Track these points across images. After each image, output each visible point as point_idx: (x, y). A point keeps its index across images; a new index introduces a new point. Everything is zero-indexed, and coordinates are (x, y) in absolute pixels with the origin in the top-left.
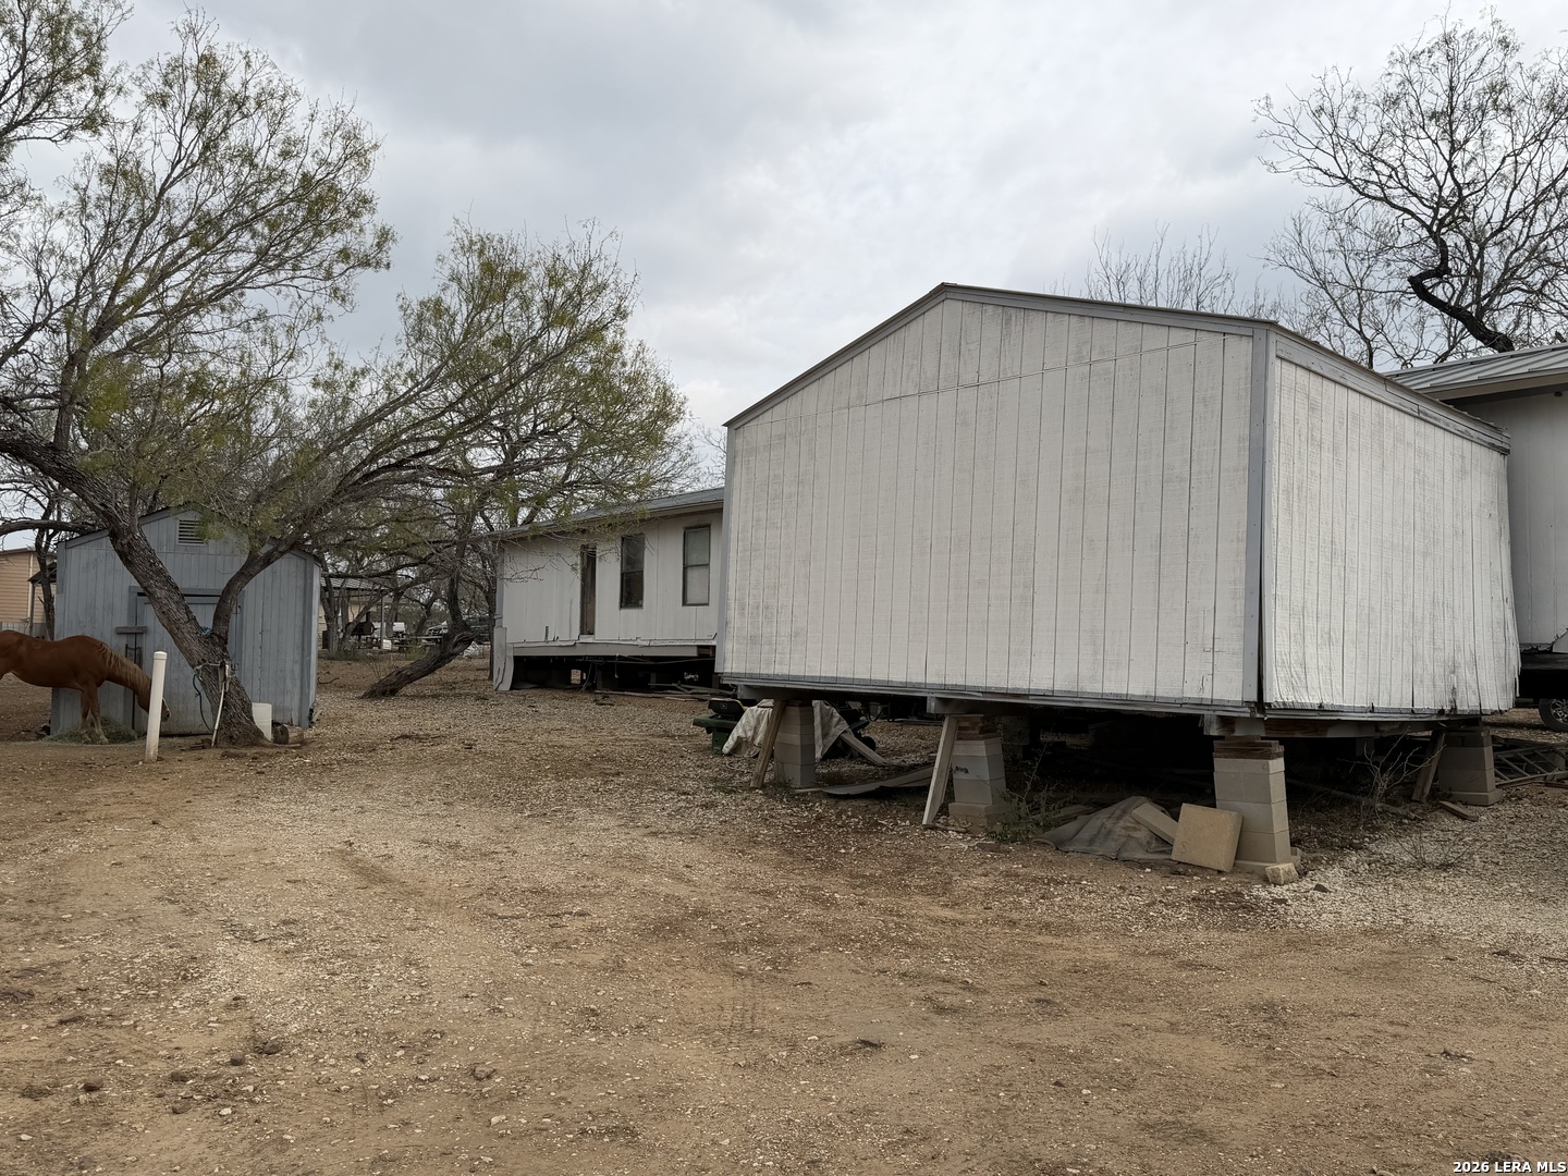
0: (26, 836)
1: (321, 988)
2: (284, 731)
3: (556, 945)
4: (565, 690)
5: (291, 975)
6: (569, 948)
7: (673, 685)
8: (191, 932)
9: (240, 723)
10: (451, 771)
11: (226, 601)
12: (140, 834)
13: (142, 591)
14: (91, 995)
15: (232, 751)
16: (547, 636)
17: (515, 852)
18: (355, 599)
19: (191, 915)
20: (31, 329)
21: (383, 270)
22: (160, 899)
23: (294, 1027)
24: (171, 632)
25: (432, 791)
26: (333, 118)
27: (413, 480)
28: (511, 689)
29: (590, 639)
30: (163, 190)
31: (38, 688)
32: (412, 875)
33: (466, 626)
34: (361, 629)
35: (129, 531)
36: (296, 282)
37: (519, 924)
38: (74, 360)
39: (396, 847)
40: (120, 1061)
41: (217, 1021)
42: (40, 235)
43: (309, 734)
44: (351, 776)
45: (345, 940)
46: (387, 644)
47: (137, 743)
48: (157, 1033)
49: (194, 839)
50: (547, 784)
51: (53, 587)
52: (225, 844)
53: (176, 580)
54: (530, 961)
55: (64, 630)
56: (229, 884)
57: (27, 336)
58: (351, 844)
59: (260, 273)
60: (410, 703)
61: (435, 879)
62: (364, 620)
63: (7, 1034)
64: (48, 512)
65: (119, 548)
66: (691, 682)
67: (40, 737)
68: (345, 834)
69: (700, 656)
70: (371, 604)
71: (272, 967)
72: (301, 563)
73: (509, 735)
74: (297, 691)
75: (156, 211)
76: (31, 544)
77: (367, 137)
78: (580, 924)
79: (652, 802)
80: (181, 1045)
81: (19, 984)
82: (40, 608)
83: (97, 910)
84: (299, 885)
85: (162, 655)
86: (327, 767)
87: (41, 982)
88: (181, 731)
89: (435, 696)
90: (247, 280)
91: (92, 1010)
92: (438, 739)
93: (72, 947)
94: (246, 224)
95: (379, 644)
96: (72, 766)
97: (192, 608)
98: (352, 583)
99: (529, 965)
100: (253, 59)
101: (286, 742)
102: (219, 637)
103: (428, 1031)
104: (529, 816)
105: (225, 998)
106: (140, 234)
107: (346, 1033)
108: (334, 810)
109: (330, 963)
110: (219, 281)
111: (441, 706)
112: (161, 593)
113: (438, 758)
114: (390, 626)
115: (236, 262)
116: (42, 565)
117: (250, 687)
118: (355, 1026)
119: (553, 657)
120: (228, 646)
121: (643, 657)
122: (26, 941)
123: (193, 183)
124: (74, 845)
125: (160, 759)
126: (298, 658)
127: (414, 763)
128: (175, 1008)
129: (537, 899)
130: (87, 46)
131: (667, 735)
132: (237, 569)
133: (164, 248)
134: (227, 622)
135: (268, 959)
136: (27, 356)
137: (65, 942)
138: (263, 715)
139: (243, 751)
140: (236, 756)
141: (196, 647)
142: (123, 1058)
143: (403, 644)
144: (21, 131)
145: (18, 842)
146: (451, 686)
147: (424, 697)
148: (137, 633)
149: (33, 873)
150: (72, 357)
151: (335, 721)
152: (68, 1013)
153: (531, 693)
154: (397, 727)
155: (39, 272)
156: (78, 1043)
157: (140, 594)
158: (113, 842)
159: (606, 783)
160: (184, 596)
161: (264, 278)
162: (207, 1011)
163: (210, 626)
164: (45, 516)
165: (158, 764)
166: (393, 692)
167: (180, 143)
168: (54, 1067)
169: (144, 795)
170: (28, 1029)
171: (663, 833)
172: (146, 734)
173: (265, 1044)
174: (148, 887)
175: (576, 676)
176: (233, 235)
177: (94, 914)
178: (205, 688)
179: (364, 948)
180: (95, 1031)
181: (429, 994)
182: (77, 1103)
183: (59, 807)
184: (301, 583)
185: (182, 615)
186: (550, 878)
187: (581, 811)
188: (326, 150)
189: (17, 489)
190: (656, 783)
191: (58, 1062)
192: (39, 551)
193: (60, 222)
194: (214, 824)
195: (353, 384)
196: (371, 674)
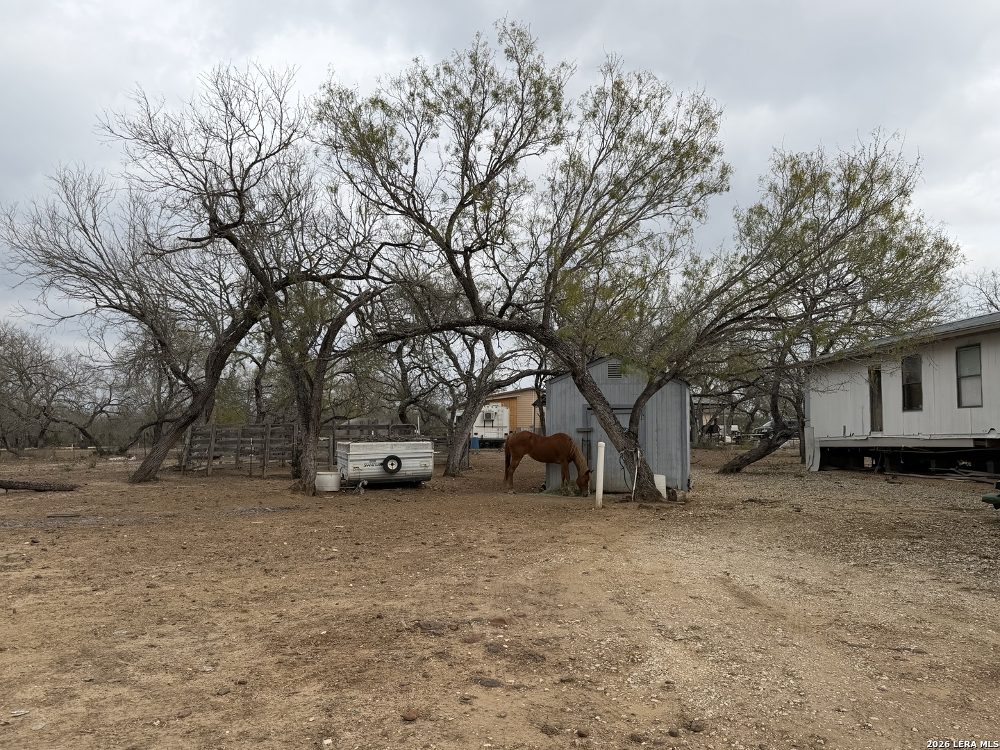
0: (537, 550)
1: (725, 684)
2: (674, 493)
3: (902, 676)
4: (860, 471)
5: (703, 670)
6: (915, 680)
7: (951, 469)
8: (633, 627)
9: (647, 487)
10: (789, 527)
11: (636, 412)
12: (597, 554)
13: (590, 407)
14: (578, 664)
15: (645, 504)
16: (844, 432)
17: (849, 593)
18: (707, 411)
19: (632, 614)
20: (530, 265)
21: (724, 193)
22: (612, 600)
23: (710, 713)
24: (606, 430)
25: (777, 540)
26: (691, 101)
27: (750, 328)
28: (820, 470)
29: (879, 435)
30: (594, 169)
31: (539, 463)
32: (775, 603)
33: (784, 427)
34: (712, 429)
35: (582, 372)
36: (672, 210)
37: (867, 653)
38: (552, 276)
39: (761, 580)
40: (598, 717)
41: (657, 698)
42: (532, 213)
43: (689, 495)
44: (720, 526)
45: (736, 648)
46: (728, 439)
47: (590, 497)
48: (620, 700)
49: (628, 561)
50: (863, 542)
51: (544, 408)
52: (647, 566)
53: (607, 399)
54: (884, 687)
55: (551, 432)
56: (653, 594)
57: (528, 270)
58: (728, 574)
59: (649, 209)
60: (750, 478)
61: (793, 607)
62: (713, 424)
63: (532, 684)
64: (540, 365)
65: (577, 381)
66: (964, 467)
67: (541, 491)
68: (723, 566)
69: (976, 447)
70: (718, 413)
71: (690, 663)
72: (678, 386)
73: (826, 503)
74: (680, 467)
75: (591, 182)
76: (533, 385)
77: (714, 108)
78: (920, 661)
79: (957, 562)
80: (635, 712)
81: (537, 649)
82: (538, 419)
83: (577, 603)
84: (698, 600)
85: (602, 444)
86: (703, 518)
87: (548, 650)
88: (613, 490)
89: (766, 474)
90: (642, 214)
91: (579, 675)
92: (774, 504)
93: (564, 628)
94: (640, 181)
95: (723, 439)
96: (558, 509)
97: (617, 416)
98: (705, 401)
99: (883, 690)
100: (643, 78)
101: (675, 500)
102: (633, 433)
103: (812, 736)
104: (854, 565)
105: (661, 680)
106: (582, 198)
107: (749, 725)
108: (713, 549)
109: (729, 665)
110: (625, 218)
111: (771, 480)
112: (600, 408)
113: (777, 517)
114: (729, 427)
115: (633, 206)
116: (539, 395)
117: (653, 465)
118: (755, 720)
119: (851, 448)
120: (638, 439)
121: (924, 448)
122: (540, 620)
123: (610, 162)
124: (562, 558)
125: (603, 507)
126: (679, 446)
127: (761, 519)
128: (629, 683)
129: (877, 634)
130: (554, 95)
131: (953, 508)
132: (641, 391)
133: (595, 204)
134: (637, 424)
135: (685, 655)
136: (528, 281)
137: (560, 623)
138: (660, 482)
139: (651, 504)
140: (647, 508)
141: (620, 440)
142: (599, 715)
143: (738, 440)
144: (522, 152)
145: (533, 554)
146: (776, 467)
147: (758, 474)
148: (588, 431)
149: (541, 574)
150: (550, 274)
151: (703, 487)
152: (565, 675)
153: (836, 474)
154: (745, 494)
155: (532, 234)
156: (572, 697)
157: (588, 409)
158: (582, 558)
159: (913, 544)
160: (613, 409)
161: (652, 212)
162: (650, 689)
163: (628, 427)
164: (540, 368)
165: (603, 510)
166: (738, 470)
167: (604, 139)
168: (559, 714)
169: (597, 529)
170: (543, 682)
171: (974, 589)
172: (595, 491)
173: (691, 722)
174: (604, 591)
175: (868, 462)
176: (633, 189)
177: (575, 606)
178: (626, 465)
179: (751, 656)
180: (582, 691)
181: (807, 702)
182: (574, 744)
183: (552, 533)
184: (679, 399)
185: (611, 420)
186: (884, 617)
187: (896, 565)
188: (688, 123)
189: (525, 355)
190: (957, 547)
191: (561, 710)
192: (537, 388)
193: (542, 204)
194: (639, 551)
195: (707, 271)
196: (723, 459)
